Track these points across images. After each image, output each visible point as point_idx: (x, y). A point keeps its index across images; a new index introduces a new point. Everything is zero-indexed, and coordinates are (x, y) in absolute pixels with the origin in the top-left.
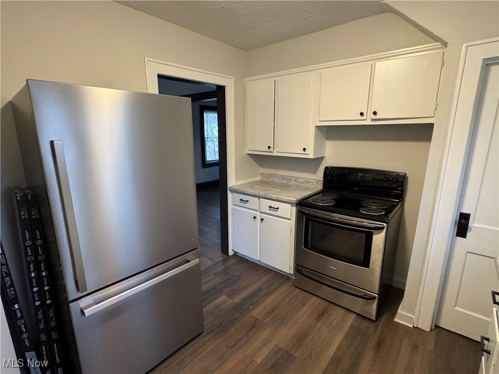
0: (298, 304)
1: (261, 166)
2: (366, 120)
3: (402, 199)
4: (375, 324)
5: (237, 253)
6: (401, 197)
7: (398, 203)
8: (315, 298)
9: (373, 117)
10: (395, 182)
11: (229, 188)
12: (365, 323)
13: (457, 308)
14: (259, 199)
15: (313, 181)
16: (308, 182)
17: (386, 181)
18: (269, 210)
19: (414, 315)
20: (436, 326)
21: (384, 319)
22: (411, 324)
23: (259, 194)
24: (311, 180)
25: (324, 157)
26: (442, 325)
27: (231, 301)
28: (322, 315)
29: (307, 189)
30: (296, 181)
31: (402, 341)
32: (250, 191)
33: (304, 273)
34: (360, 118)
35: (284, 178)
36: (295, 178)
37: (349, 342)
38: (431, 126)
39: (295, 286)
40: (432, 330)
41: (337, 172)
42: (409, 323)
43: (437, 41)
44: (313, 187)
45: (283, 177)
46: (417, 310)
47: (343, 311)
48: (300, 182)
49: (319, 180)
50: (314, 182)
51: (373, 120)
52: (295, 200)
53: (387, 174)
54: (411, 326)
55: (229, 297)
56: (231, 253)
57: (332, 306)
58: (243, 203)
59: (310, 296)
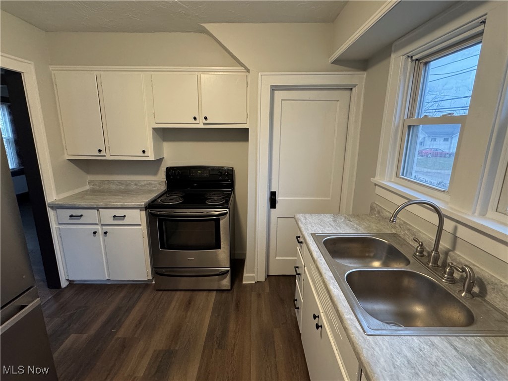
0: (164, 305)
1: (88, 172)
2: (199, 124)
3: (233, 188)
4: (231, 292)
5: (73, 281)
6: (232, 186)
7: (231, 191)
8: (178, 293)
9: (205, 121)
10: (227, 175)
11: (49, 204)
12: (224, 295)
13: (277, 258)
14: (98, 210)
15: (155, 183)
16: (150, 184)
17: (220, 175)
18: (113, 220)
19: (254, 273)
20: (268, 276)
21: (236, 285)
22: (253, 281)
23: (97, 205)
24: (153, 182)
25: (163, 158)
26: (271, 274)
27: (85, 336)
28: (189, 304)
29: (150, 191)
30: (136, 185)
31: (251, 295)
32: (83, 204)
33: (165, 273)
34: (194, 121)
35: (122, 184)
36: (134, 182)
37: (216, 315)
38: (246, 131)
39: (157, 290)
40: (266, 279)
41: (178, 172)
42: (251, 281)
43: (242, 66)
44: (156, 188)
45: (120, 183)
46: (256, 270)
47: (205, 293)
48: (141, 186)
49: (162, 181)
50: (157, 183)
51: (205, 124)
52: (143, 204)
53: (220, 169)
54: (254, 282)
55: (81, 333)
56: (64, 284)
57: (196, 293)
58: (73, 219)
59: (173, 293)
